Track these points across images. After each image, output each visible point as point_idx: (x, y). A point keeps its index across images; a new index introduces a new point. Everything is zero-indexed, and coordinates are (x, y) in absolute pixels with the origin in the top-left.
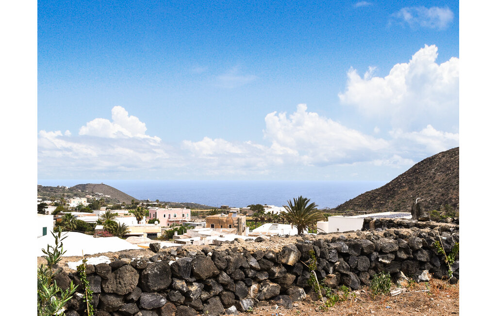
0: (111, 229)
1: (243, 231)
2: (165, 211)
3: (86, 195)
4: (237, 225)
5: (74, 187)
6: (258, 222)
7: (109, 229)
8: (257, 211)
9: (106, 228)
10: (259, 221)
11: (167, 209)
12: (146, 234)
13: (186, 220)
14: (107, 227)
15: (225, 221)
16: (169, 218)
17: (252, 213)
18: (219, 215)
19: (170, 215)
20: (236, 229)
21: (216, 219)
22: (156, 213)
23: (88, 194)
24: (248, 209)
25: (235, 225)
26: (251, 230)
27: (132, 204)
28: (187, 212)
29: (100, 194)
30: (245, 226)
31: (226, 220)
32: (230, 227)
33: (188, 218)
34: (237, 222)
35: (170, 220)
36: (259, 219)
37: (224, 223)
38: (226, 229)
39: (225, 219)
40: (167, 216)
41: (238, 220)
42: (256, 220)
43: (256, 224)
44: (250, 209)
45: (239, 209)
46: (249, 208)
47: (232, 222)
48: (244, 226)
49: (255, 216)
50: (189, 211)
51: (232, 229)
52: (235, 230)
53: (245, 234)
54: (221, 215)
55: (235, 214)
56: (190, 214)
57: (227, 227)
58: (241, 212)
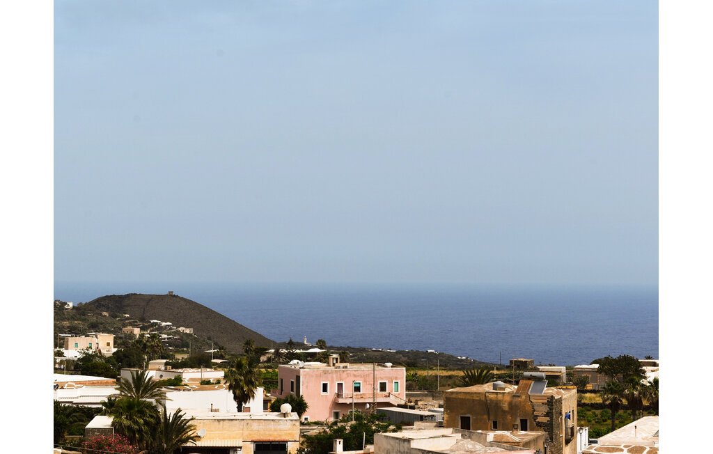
0: (136, 427)
1: (567, 442)
2: (325, 372)
3: (125, 326)
4: (545, 420)
5: (91, 303)
6: (621, 412)
7: (129, 428)
8: (620, 375)
9: (120, 424)
10: (625, 408)
11: (332, 368)
12: (252, 447)
13: (392, 400)
14: (126, 422)
15: (506, 407)
16: (339, 395)
17: (603, 381)
18: (487, 388)
19: (340, 385)
20: (540, 433)
21: (476, 398)
22: (298, 378)
23: (131, 324)
24: (593, 371)
25: (539, 419)
26: (595, 435)
27: (247, 351)
28: (396, 376)
29: (164, 324)
30: (575, 423)
31: (510, 404)
32: (524, 428)
33: (397, 395)
34: (545, 409)
35: (341, 401)
36: (624, 401)
37: (504, 412)
38: (507, 433)
39: (508, 398)
40: (332, 389)
41: (552, 403)
42: (615, 406)
43: (613, 417)
44: (599, 371)
45: (563, 369)
46: (597, 366)
47: (528, 408)
48: (570, 423)
49: (612, 392)
50: (402, 372)
51: (529, 435)
52: (538, 437)
53: (575, 449)
54: (495, 387)
55: (539, 385)
56: (403, 383)
57: (512, 428)
58: (569, 380)
